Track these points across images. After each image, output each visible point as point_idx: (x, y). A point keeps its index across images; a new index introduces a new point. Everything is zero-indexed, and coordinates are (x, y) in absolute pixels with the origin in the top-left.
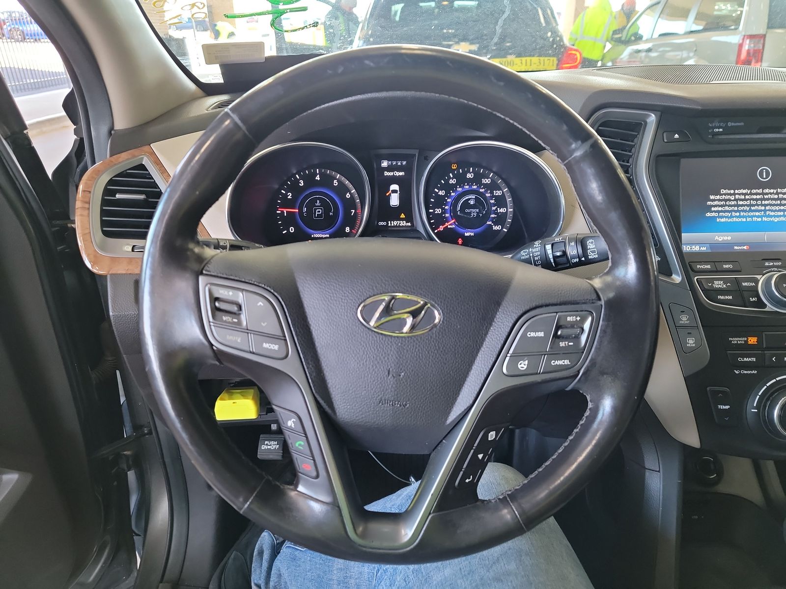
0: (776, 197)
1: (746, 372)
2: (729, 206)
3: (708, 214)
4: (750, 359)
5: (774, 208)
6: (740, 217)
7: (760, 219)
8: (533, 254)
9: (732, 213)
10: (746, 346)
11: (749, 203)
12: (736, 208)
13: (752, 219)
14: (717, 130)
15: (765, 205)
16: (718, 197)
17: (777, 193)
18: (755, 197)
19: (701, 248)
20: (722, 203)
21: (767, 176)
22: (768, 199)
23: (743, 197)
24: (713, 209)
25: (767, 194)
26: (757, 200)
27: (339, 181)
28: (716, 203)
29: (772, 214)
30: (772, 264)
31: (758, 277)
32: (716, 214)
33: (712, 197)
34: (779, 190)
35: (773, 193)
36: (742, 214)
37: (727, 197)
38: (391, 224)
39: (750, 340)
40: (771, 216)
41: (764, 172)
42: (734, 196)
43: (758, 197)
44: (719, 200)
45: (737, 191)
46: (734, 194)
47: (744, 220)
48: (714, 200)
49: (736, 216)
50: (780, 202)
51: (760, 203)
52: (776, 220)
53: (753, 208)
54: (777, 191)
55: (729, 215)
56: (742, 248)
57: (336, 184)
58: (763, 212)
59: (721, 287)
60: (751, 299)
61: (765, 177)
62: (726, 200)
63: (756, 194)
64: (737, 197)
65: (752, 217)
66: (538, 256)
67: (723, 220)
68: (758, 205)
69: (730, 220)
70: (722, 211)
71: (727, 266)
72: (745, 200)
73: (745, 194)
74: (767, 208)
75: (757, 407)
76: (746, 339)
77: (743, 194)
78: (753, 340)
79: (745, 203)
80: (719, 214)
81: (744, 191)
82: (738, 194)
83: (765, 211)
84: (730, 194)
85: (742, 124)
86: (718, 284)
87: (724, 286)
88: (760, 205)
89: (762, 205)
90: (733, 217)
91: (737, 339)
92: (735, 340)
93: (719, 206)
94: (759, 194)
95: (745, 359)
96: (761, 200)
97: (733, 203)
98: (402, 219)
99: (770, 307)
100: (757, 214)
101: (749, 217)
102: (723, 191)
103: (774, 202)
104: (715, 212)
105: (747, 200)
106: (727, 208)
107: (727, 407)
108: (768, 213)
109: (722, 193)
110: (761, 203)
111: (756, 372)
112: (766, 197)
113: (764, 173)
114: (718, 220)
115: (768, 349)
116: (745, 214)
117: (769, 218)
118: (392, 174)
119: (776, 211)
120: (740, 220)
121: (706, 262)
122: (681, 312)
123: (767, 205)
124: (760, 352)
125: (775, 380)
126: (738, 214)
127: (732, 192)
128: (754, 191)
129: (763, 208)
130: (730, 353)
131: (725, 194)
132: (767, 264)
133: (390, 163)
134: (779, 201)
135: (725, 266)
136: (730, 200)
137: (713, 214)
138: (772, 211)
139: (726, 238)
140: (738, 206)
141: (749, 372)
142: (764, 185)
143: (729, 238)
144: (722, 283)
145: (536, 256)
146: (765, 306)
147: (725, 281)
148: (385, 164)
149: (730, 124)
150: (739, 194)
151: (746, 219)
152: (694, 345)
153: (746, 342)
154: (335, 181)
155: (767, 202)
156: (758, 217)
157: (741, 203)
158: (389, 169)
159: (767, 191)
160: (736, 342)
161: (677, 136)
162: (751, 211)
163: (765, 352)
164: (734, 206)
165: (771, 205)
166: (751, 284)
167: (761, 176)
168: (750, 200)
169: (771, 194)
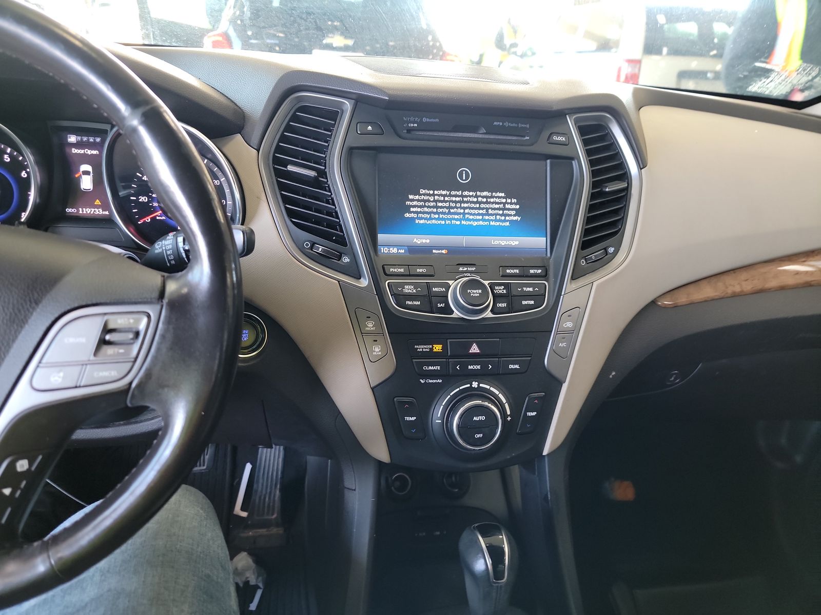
0: (475, 200)
1: (431, 381)
2: (429, 207)
3: (407, 215)
4: (435, 368)
5: (472, 211)
6: (439, 219)
7: (458, 223)
8: (165, 246)
9: (431, 215)
10: (431, 354)
11: (448, 205)
12: (435, 209)
13: (451, 222)
14: (412, 125)
15: (464, 208)
16: (417, 197)
17: (476, 196)
18: (454, 199)
19: (399, 251)
20: (421, 204)
21: (467, 178)
22: (467, 202)
23: (442, 198)
24: (412, 209)
25: (466, 196)
26: (456, 202)
27: (10, 155)
28: (415, 203)
29: (471, 217)
30: (466, 269)
31: (450, 282)
32: (415, 216)
33: (411, 197)
34: (478, 193)
35: (472, 196)
36: (441, 216)
37: (426, 198)
38: (83, 211)
39: (435, 348)
40: (470, 220)
41: (464, 173)
42: (433, 197)
43: (458, 199)
44: (418, 200)
45: (436, 192)
46: (434, 195)
47: (443, 222)
48: (413, 200)
49: (435, 219)
50: (480, 205)
51: (459, 206)
52: (475, 224)
53: (452, 211)
54: (476, 194)
55: (428, 217)
56: (440, 251)
57: (7, 159)
58: (462, 216)
59: (411, 291)
60: (439, 305)
61: (464, 179)
62: (425, 201)
63: (456, 196)
64: (436, 197)
65: (451, 220)
66: (170, 249)
67: (422, 222)
68: (457, 208)
69: (429, 222)
70: (420, 212)
71: (421, 270)
72: (444, 201)
73: (444, 196)
74: (467, 211)
75: (442, 418)
76: (431, 346)
77: (442, 195)
78: (438, 348)
79: (445, 204)
80: (418, 216)
81: (444, 193)
82: (437, 195)
83: (464, 214)
84: (429, 195)
85: (437, 120)
86: (408, 289)
87: (414, 291)
88: (459, 207)
89: (461, 208)
90: (432, 219)
91: (422, 347)
92: (421, 348)
93: (418, 207)
94: (458, 196)
95: (430, 368)
96: (461, 202)
97: (432, 204)
98: (97, 207)
99: (457, 314)
100: (456, 217)
101: (448, 219)
102: (422, 191)
103: (473, 205)
104: (414, 212)
105: (446, 202)
106: (426, 209)
107: (413, 419)
108: (467, 216)
109: (421, 193)
110: (461, 205)
111: (441, 381)
112: (465, 199)
113: (464, 175)
114: (417, 221)
115: (452, 357)
116: (445, 216)
117: (468, 222)
118: (82, 152)
119: (474, 214)
120: (439, 222)
121: (400, 266)
122: (367, 317)
123: (466, 208)
124: (445, 360)
125: (458, 389)
126: (437, 216)
127: (431, 192)
128: (453, 193)
129: (462, 211)
130: (415, 362)
131: (424, 195)
132: (461, 269)
133: (79, 138)
134: (478, 205)
135: (418, 270)
136: (429, 201)
137: (412, 215)
138: (471, 214)
139: (424, 241)
140: (437, 207)
141: (435, 381)
142: (463, 188)
143: (428, 241)
144: (412, 287)
145: (168, 250)
146: (452, 312)
147: (416, 285)
148: (72, 139)
149: (424, 120)
150: (439, 195)
151: (445, 222)
152: (380, 353)
153: (431, 349)
154: (6, 156)
155: (466, 205)
156: (457, 220)
157: (440, 204)
158: (78, 145)
159: (466, 193)
160: (421, 350)
161: (370, 128)
162: (449, 213)
163: (450, 360)
164: (433, 207)
165: (470, 208)
166: (441, 289)
167: (461, 178)
168: (450, 202)
169: (470, 196)
